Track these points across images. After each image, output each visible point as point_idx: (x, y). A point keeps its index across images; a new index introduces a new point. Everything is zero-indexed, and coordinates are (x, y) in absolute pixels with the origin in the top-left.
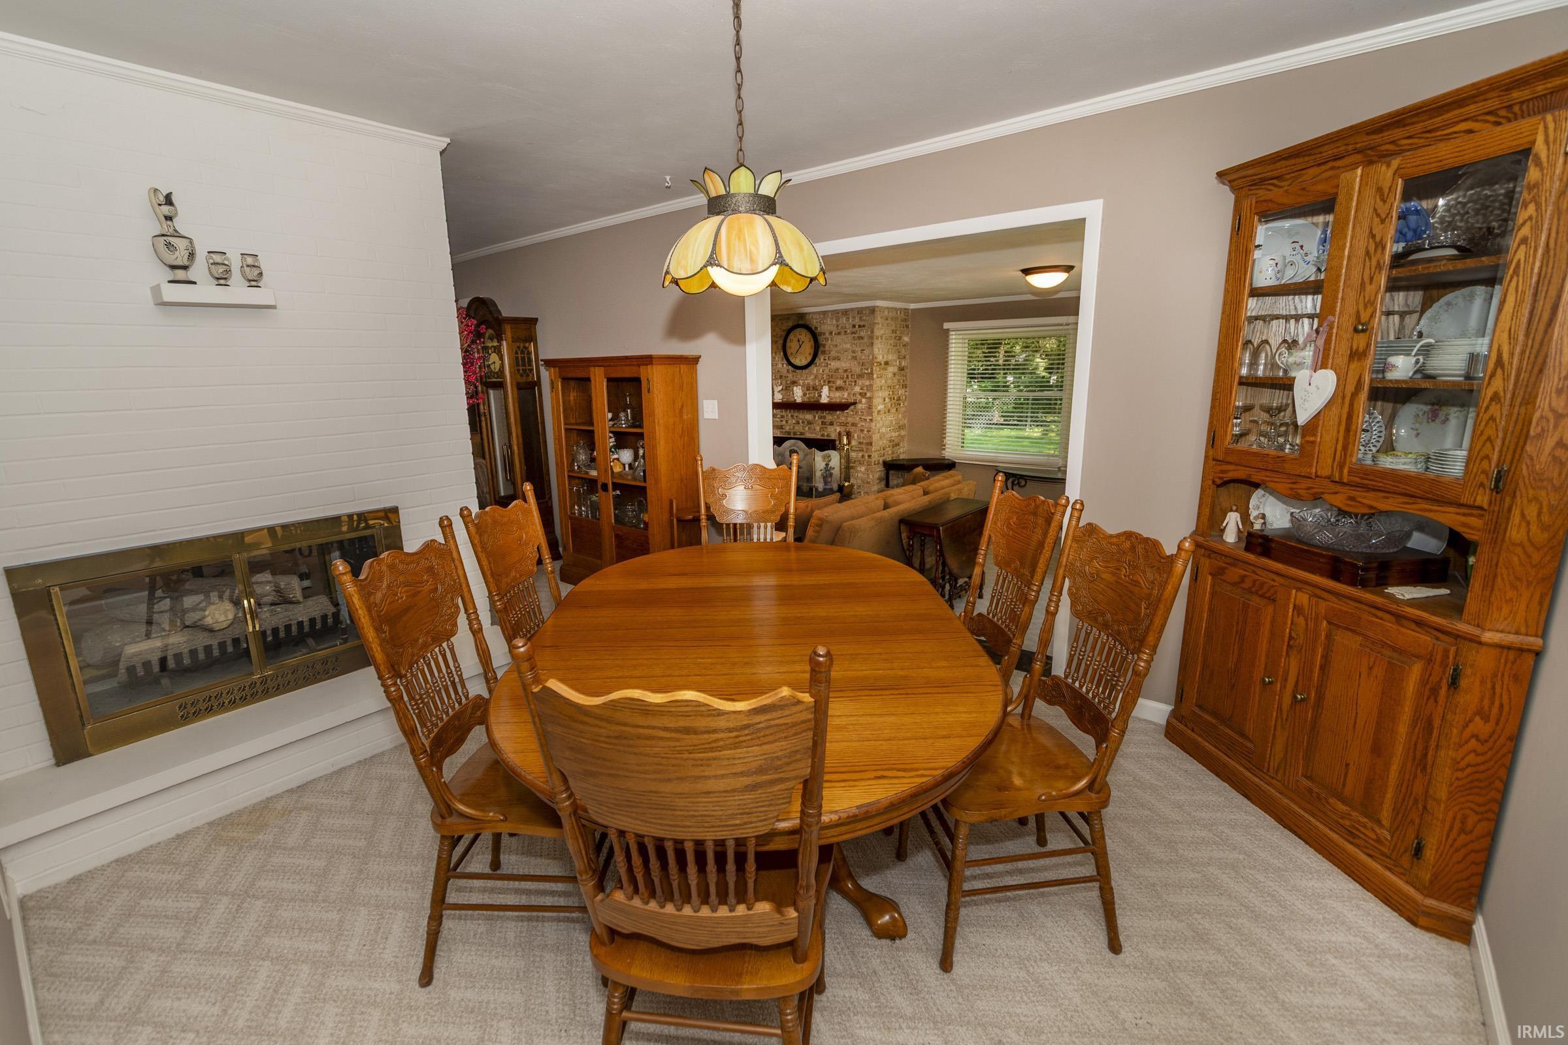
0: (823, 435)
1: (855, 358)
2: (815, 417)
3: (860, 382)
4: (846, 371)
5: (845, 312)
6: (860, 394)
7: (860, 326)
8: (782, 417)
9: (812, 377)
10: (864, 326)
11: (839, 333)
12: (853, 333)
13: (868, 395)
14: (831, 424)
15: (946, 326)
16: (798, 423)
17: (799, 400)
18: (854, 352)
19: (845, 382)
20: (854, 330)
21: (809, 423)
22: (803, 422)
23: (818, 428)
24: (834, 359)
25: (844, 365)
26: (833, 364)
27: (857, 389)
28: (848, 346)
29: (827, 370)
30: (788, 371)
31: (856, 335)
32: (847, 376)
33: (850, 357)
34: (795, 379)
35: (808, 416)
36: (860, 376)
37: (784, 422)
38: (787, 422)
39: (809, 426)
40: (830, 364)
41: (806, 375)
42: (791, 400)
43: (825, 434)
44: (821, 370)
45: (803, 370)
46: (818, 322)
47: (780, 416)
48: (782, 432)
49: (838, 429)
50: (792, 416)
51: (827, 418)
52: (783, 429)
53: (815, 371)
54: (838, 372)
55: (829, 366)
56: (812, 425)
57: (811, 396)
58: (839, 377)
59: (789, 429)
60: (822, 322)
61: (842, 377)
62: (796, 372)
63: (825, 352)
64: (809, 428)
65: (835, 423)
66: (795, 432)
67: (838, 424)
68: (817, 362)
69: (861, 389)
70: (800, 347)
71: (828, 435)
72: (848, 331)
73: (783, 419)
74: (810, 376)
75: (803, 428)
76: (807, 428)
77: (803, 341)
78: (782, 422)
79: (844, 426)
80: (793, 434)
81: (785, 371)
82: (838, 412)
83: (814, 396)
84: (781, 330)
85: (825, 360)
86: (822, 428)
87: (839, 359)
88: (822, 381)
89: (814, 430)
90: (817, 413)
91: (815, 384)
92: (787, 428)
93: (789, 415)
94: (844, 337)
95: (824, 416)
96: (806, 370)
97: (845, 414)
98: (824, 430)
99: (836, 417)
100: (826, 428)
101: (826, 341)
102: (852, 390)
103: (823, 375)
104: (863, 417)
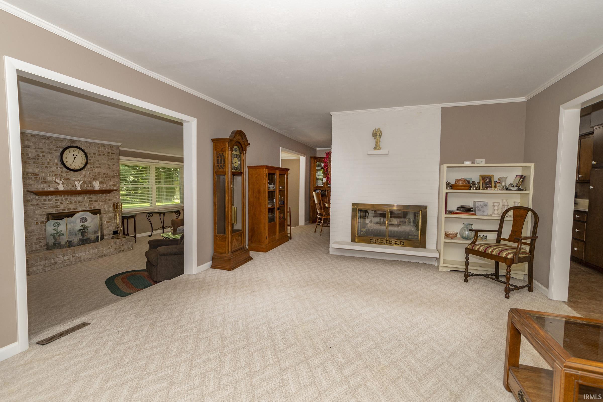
0: (91, 208)
1: (109, 168)
2: (84, 198)
3: (113, 179)
4: (105, 174)
5: (103, 145)
7: (112, 153)
8: (57, 200)
9: (82, 176)
10: (114, 154)
11: (100, 155)
12: (108, 156)
13: (117, 185)
14: (96, 201)
15: (121, 157)
17: (79, 189)
18: (109, 165)
19: (104, 179)
20: (108, 154)
21: (80, 202)
22: (76, 202)
23: (87, 204)
24: (97, 167)
25: (103, 171)
26: (96, 170)
27: (111, 183)
28: (106, 162)
29: (92, 173)
30: (62, 172)
31: (110, 157)
32: (106, 177)
33: (106, 167)
34: (68, 177)
35: (80, 198)
36: (113, 177)
37: (59, 203)
38: (61, 203)
39: (80, 204)
40: (95, 170)
41: (77, 175)
42: (73, 189)
43: (93, 207)
44: (88, 173)
45: (75, 172)
46: (85, 147)
47: (55, 200)
48: (57, 210)
49: (101, 203)
50: (66, 199)
51: (93, 198)
52: (58, 207)
53: (84, 173)
54: (100, 174)
55: (94, 171)
56: (82, 203)
57: (86, 187)
58: (100, 177)
59: (64, 207)
60: (89, 147)
61: (102, 177)
62: (69, 173)
63: (91, 163)
64: (80, 205)
65: (98, 200)
66: (69, 209)
67: (100, 201)
68: (86, 168)
69: (114, 183)
70: (75, 159)
71: (94, 207)
72: (105, 155)
73: (58, 202)
74: (80, 175)
75: (76, 205)
76: (78, 205)
77: (76, 156)
78: (57, 204)
79: (104, 201)
80: (68, 210)
81: (60, 172)
82: (100, 195)
83: (88, 187)
84: (56, 146)
85: (91, 167)
86: (90, 204)
87: (100, 168)
88: (89, 179)
89: (84, 205)
90: (86, 196)
91: (84, 180)
92: (62, 207)
93: (64, 199)
94: (103, 157)
95: (91, 197)
96: (77, 172)
97: (105, 195)
98: (91, 205)
99: (99, 197)
100: (93, 204)
101: (91, 158)
102: (108, 183)
103: (90, 175)
104: (115, 196)
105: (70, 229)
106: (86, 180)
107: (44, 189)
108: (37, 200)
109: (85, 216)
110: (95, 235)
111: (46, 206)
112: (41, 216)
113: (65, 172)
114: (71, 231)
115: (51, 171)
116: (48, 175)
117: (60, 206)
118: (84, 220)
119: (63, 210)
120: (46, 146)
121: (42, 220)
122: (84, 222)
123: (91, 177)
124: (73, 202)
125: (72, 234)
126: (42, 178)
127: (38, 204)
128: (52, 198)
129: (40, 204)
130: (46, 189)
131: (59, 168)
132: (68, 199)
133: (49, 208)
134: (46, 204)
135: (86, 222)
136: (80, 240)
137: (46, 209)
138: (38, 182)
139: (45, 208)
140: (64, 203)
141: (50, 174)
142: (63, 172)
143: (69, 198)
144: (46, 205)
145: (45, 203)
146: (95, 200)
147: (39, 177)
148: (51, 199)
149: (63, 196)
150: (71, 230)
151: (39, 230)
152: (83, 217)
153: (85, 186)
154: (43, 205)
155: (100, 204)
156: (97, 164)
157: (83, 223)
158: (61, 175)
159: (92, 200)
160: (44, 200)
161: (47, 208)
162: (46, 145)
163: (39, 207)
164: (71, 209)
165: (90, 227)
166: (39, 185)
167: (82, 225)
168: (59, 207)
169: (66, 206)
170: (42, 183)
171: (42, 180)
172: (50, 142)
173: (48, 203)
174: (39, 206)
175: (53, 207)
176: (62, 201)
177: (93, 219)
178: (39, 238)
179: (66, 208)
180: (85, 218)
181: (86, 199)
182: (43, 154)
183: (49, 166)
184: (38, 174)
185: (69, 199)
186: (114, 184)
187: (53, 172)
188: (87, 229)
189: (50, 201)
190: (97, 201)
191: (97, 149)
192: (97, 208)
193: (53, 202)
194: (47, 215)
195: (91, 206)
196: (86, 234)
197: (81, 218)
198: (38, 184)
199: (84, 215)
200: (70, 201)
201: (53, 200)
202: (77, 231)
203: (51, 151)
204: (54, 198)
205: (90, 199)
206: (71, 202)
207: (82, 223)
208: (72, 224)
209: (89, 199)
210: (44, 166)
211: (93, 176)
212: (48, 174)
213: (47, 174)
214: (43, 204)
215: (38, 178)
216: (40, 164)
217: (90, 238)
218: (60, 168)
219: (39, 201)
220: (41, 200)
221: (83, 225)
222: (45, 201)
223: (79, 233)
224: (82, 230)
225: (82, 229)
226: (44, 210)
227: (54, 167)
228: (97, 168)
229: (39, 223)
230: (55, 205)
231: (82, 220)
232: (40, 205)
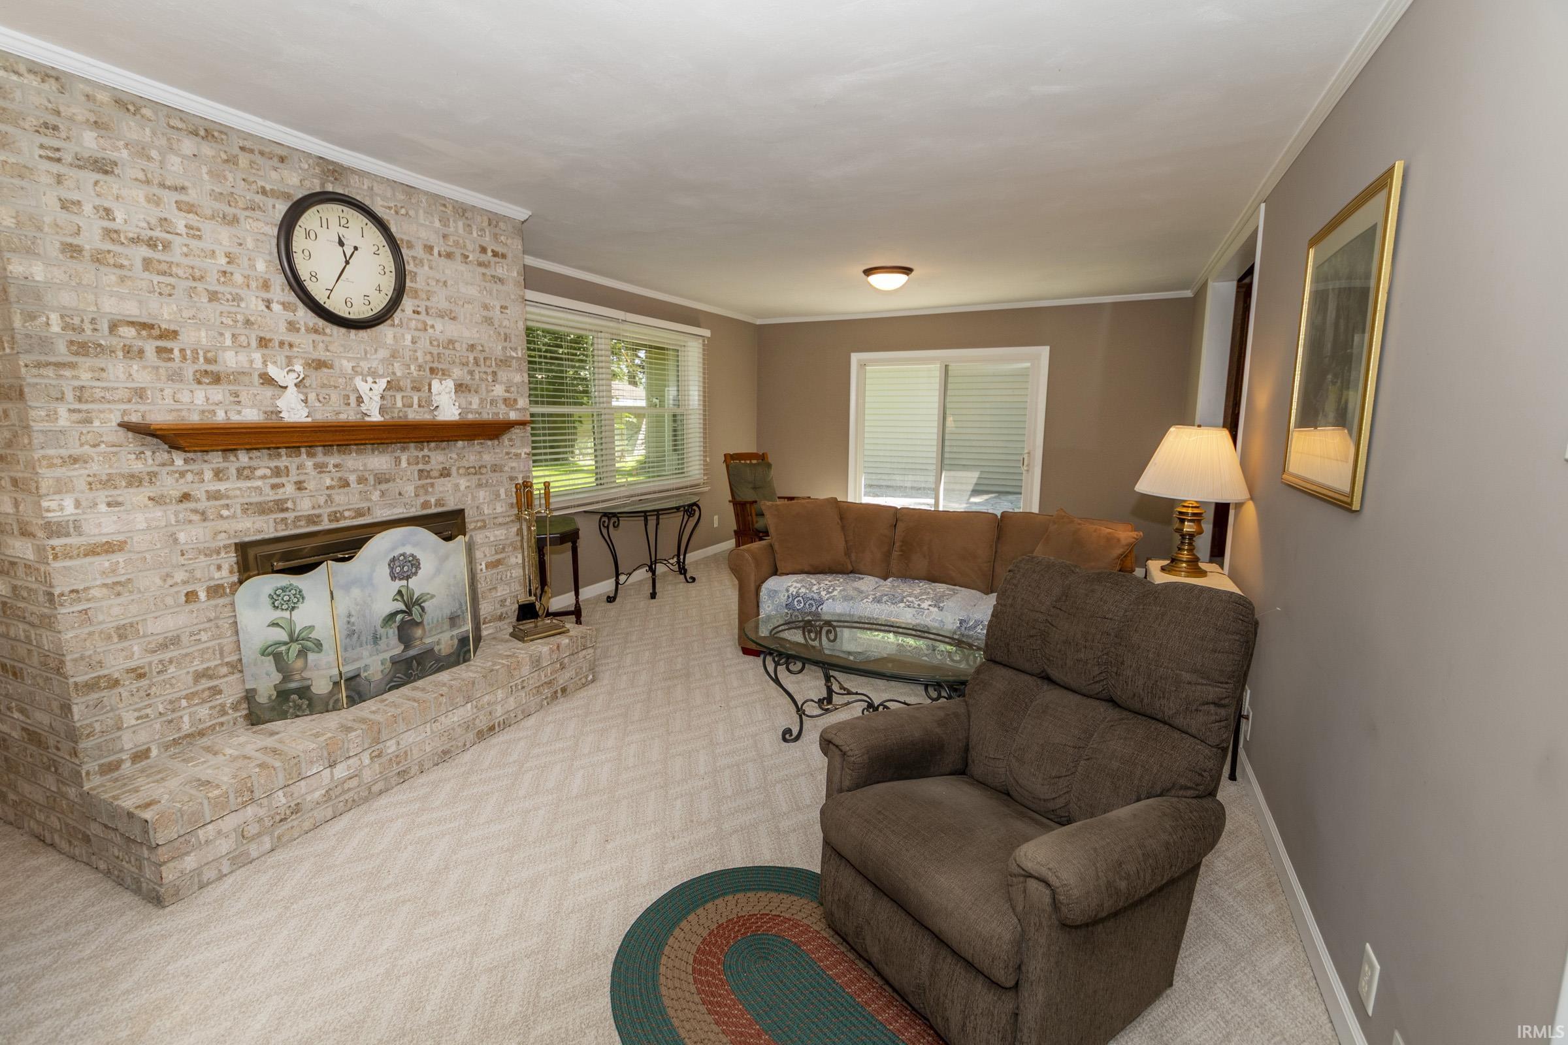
0: (426, 505)
1: (489, 321)
2: (398, 461)
3: (503, 375)
4: (472, 347)
5: (462, 210)
6: (505, 400)
7: (495, 254)
9: (383, 353)
10: (504, 256)
11: (449, 256)
12: (480, 264)
13: (519, 403)
14: (445, 473)
16: (345, 484)
17: (376, 417)
18: (486, 307)
19: (471, 373)
20: (483, 258)
21: (381, 479)
22: (361, 480)
23: (410, 489)
24: (441, 315)
25: (467, 334)
26: (439, 326)
27: (499, 390)
28: (472, 291)
29: (424, 344)
30: (292, 326)
31: (488, 272)
32: (477, 362)
33: (478, 318)
34: (321, 354)
35: (378, 461)
36: (505, 363)
37: (289, 490)
38: (300, 486)
39: (384, 487)
40: (432, 327)
41: (363, 346)
42: (349, 415)
43: (433, 500)
44: (408, 337)
45: (353, 332)
46: (390, 208)
47: (268, 472)
48: (284, 520)
49: (463, 483)
50: (320, 468)
51: (433, 461)
52: (287, 509)
53: (389, 340)
54: (454, 349)
55: (430, 331)
56: (390, 484)
57: (404, 406)
58: (457, 360)
59: (314, 508)
60: (403, 211)
61: (464, 361)
62: (325, 334)
63: (415, 294)
64: (383, 494)
65: (454, 470)
66: (335, 513)
67: (461, 471)
68: (398, 316)
69: (507, 391)
70: (347, 263)
71: (439, 503)
72: (471, 258)
73: (283, 480)
74: (376, 350)
75: (364, 495)
76: (375, 496)
77: (356, 248)
78: (281, 491)
79: (475, 474)
80: (330, 521)
81: (283, 327)
82: (460, 443)
83: (411, 406)
84: (254, 187)
85: (418, 313)
86: (423, 486)
87: (454, 319)
88: (413, 367)
89: (400, 494)
90: (403, 449)
91: (394, 373)
92: (305, 506)
93: (309, 464)
94: (462, 267)
95: (424, 456)
96: (363, 334)
97: (477, 448)
98: (427, 492)
99: (454, 456)
100: (432, 485)
101: (416, 265)
102: (488, 392)
103: (415, 351)
104: (513, 451)
105: (350, 615)
106: (399, 374)
107: (214, 412)
108: (182, 474)
109: (408, 550)
110: (456, 632)
111: (227, 506)
112: (206, 555)
113: (307, 330)
114: (353, 624)
115: (240, 317)
116: (228, 342)
117: (294, 503)
118: (403, 567)
119: (311, 519)
120: (206, 177)
121: (217, 575)
122: (408, 578)
123: (420, 360)
124: (352, 478)
125: (359, 638)
126: (195, 352)
127: (186, 497)
128: (254, 463)
129: (199, 492)
130: (220, 417)
131: (276, 307)
132: (331, 467)
133: (245, 511)
134: (231, 493)
135: (416, 574)
136: (395, 662)
137: (227, 517)
138: (175, 377)
139: (225, 513)
140: (311, 485)
141: (233, 335)
142: (298, 330)
143: (333, 460)
144: (228, 497)
145: (222, 487)
146: (440, 467)
147: (182, 350)
148: (253, 469)
149: (303, 450)
150: (353, 620)
151: (204, 630)
152: (403, 555)
153: (399, 404)
154: (216, 499)
155: (462, 488)
156: (440, 301)
157: (404, 582)
158: (291, 346)
159: (428, 467)
160: (218, 474)
161: (234, 516)
162: (204, 169)
163: (195, 511)
164: (347, 514)
165: (433, 596)
166: (186, 393)
167: (400, 593)
168: (289, 505)
169: (322, 500)
170: (199, 383)
171: (196, 367)
172: (224, 157)
173: (240, 489)
174: (192, 505)
175: (262, 509)
176: (302, 478)
177: (445, 558)
178: (208, 668)
179: (325, 512)
180: (412, 555)
181: (404, 464)
182: (195, 224)
183: (229, 289)
184: (175, 333)
185: (336, 466)
186: (507, 395)
187: (248, 322)
188: (423, 609)
189: (248, 478)
190: (449, 475)
191: (437, 224)
192: (451, 505)
193: (259, 483)
194: (236, 551)
195: (428, 498)
196: (419, 632)
197: (394, 560)
198: (177, 386)
199: (403, 545)
200: (339, 475)
201: (259, 473)
202: (379, 622)
203: (230, 211)
204: (263, 463)
205: (421, 466)
206: (340, 479)
207: (398, 584)
208: (356, 592)
209: (417, 463)
210: (200, 286)
211: (428, 357)
212: (228, 335)
213: (222, 334)
214: (214, 496)
215: (176, 352)
216: (180, 272)
217: (436, 649)
218: (286, 306)
219: (189, 477)
220: (201, 473)
221: (404, 591)
222: (220, 480)
223: (391, 631)
224: (399, 617)
225: (402, 612)
226: (223, 525)
227: (254, 299)
228: (442, 317)
229: (202, 595)
230: (271, 496)
231: (398, 569)
232: (198, 500)
